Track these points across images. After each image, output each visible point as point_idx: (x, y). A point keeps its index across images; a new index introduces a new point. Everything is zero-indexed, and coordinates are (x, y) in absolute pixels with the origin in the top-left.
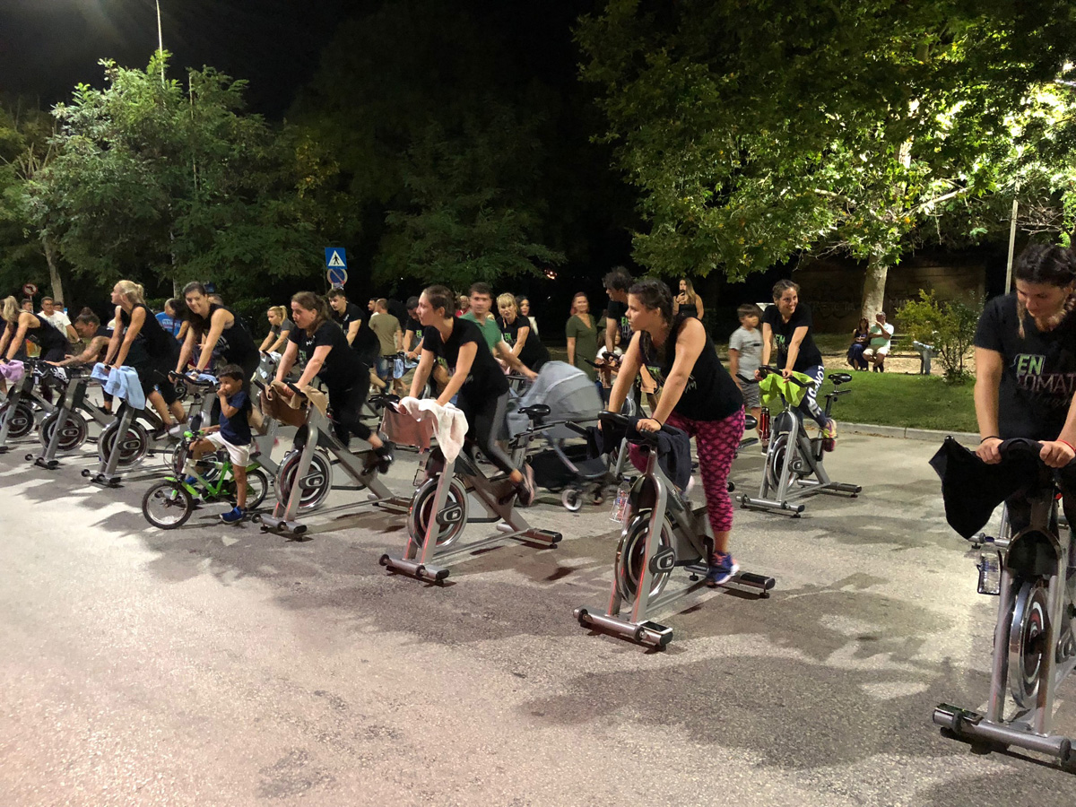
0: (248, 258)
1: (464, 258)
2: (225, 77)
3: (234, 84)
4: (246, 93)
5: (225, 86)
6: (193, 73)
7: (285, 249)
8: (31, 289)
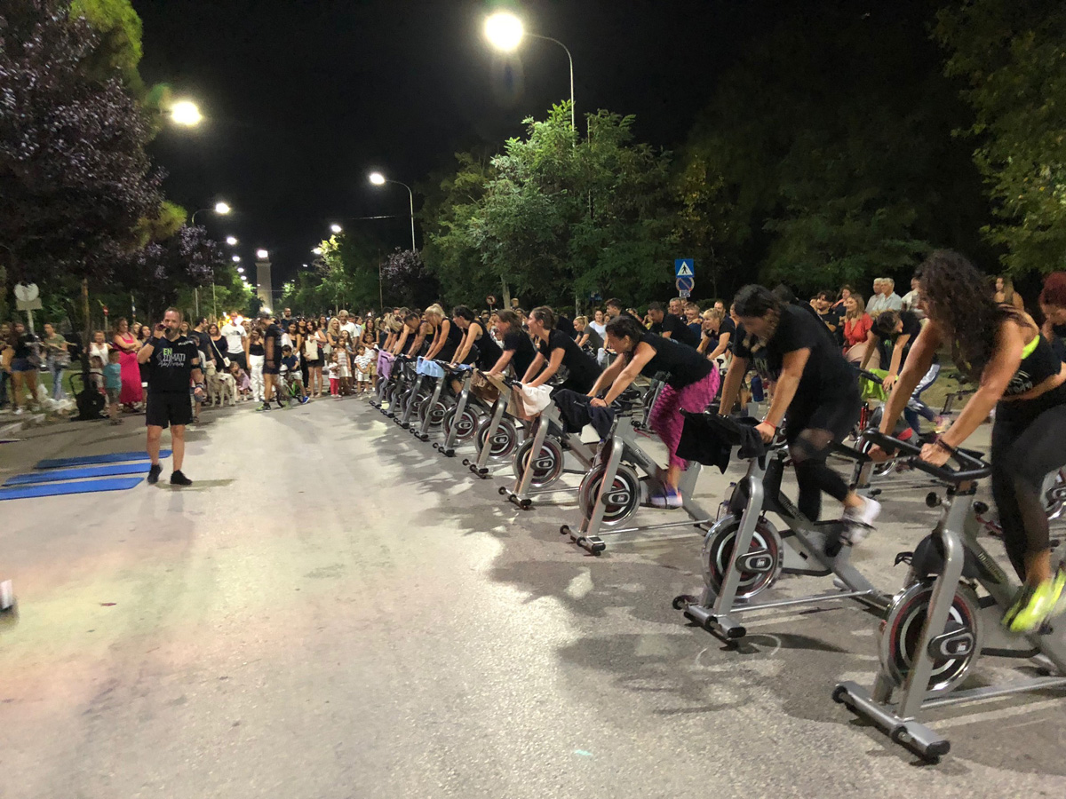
3: (623, 120)
4: (633, 127)
6: (590, 117)
7: (655, 261)
8: (491, 300)
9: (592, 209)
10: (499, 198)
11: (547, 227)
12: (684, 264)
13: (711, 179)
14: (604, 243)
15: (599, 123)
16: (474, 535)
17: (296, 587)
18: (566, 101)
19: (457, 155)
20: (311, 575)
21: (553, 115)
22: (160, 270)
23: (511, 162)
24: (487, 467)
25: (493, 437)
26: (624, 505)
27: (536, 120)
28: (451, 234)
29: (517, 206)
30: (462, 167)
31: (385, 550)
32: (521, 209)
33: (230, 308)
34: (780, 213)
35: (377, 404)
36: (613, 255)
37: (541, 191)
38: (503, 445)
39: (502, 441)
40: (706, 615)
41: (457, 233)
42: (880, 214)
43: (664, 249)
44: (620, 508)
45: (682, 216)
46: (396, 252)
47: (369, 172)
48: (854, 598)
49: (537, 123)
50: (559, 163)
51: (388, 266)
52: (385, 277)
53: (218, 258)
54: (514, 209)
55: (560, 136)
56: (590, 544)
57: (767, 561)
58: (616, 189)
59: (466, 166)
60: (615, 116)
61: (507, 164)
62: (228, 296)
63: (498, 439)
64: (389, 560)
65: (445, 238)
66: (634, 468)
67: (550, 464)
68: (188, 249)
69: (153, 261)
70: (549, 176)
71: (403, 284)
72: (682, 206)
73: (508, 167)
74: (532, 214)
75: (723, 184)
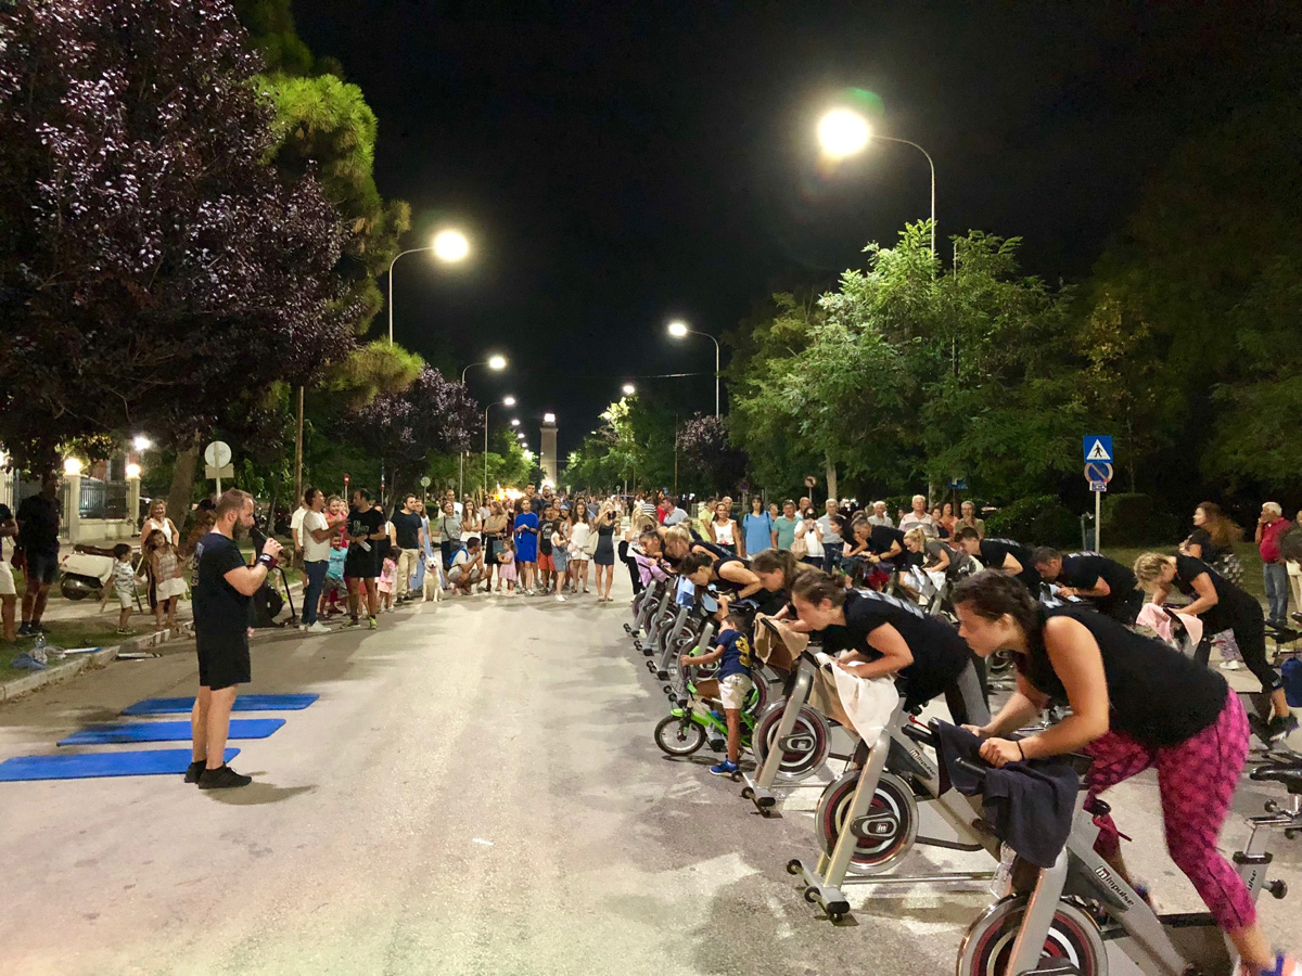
3: (1005, 245)
4: (1019, 253)
5: (995, 249)
8: (811, 482)
9: (957, 363)
10: (826, 348)
11: (891, 386)
12: (1098, 442)
13: (1128, 326)
14: (973, 411)
15: (970, 248)
18: (924, 222)
19: (775, 296)
21: (906, 237)
22: (407, 433)
23: (845, 301)
24: (774, 793)
25: (787, 738)
27: (881, 247)
28: (762, 396)
29: (850, 358)
30: (781, 311)
32: (855, 366)
33: (504, 480)
35: (634, 629)
36: (986, 427)
37: (885, 339)
39: (802, 747)
41: (771, 394)
43: (1063, 420)
45: (1085, 376)
46: (695, 419)
49: (882, 251)
50: (911, 301)
51: (684, 434)
52: (680, 448)
54: (846, 362)
55: (915, 264)
58: (993, 336)
59: (786, 310)
60: (993, 240)
61: (840, 304)
63: (795, 744)
65: (753, 402)
68: (442, 407)
69: (400, 422)
70: (899, 319)
71: (701, 457)
72: (1087, 363)
73: (840, 308)
74: (871, 369)
75: (1146, 333)
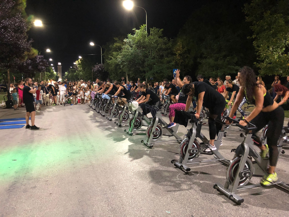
0: (159, 71)
1: (214, 71)
2: (159, 29)
3: (160, 30)
4: (163, 32)
5: (158, 31)
6: (151, 29)
7: (168, 69)
8: (123, 78)
9: (151, 54)
10: (126, 50)
11: (139, 59)
12: (176, 70)
13: (183, 48)
14: (154, 64)
15: (153, 31)
16: (117, 142)
17: (67, 156)
18: (145, 25)
19: (114, 38)
20: (72, 153)
21: (141, 28)
22: (30, 67)
23: (129, 41)
24: (121, 124)
25: (123, 116)
26: (158, 135)
27: (136, 29)
28: (112, 60)
29: (131, 53)
30: (116, 41)
31: (93, 146)
32: (132, 54)
33: (50, 78)
34: (201, 57)
35: (91, 106)
36: (156, 67)
37: (137, 49)
38: (126, 118)
39: (125, 117)
40: (180, 165)
41: (114, 59)
42: (228, 59)
43: (170, 66)
44: (157, 136)
45: (175, 57)
46: (97, 64)
47: (90, 42)
48: (219, 161)
49: (136, 30)
50: (142, 41)
51: (94, 68)
52: (93, 71)
53: (47, 64)
55: (143, 34)
56: (149, 145)
57: (197, 151)
58: (158, 49)
59: (117, 41)
60: (158, 29)
61: (128, 41)
62: (49, 75)
63: (124, 117)
64: (94, 149)
65: (110, 61)
66: (161, 125)
67: (138, 123)
68: (38, 61)
69: (28, 65)
70: (140, 45)
71: (98, 73)
72: (175, 55)
73: (128, 42)
74: (135, 55)
75: (186, 49)
